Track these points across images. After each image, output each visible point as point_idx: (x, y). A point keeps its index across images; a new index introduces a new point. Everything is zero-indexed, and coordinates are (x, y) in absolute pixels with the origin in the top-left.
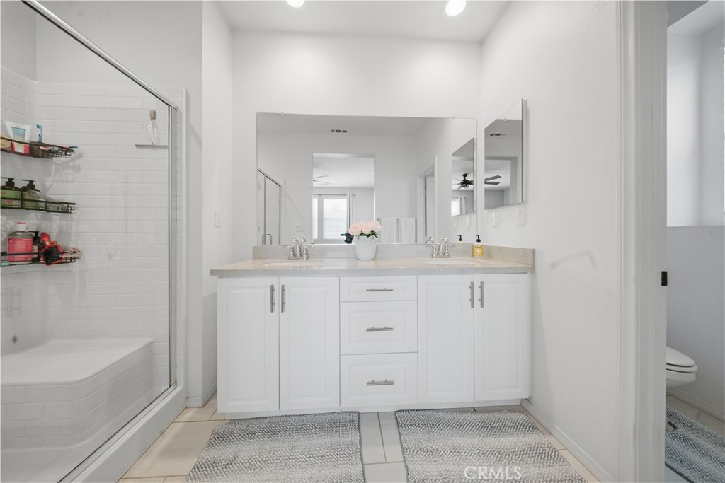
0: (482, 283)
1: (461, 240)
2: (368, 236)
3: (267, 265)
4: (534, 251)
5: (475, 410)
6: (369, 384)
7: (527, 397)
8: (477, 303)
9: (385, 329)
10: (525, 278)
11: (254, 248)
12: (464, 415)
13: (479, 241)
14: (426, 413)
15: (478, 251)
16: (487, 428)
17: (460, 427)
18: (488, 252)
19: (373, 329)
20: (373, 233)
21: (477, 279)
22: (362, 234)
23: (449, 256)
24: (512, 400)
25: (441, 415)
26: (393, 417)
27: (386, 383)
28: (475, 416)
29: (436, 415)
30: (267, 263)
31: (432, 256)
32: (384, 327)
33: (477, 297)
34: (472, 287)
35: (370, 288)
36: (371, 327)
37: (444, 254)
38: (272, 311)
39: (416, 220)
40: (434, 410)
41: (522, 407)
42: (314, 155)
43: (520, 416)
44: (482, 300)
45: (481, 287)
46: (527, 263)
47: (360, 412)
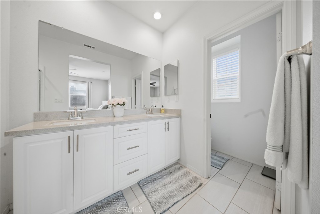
0: (168, 122)
1: (155, 107)
2: (121, 105)
3: (52, 125)
4: (181, 110)
5: (165, 169)
6: (128, 174)
7: (179, 159)
8: (167, 129)
9: (135, 147)
10: (179, 119)
11: (34, 113)
12: (163, 172)
13: (163, 107)
14: (150, 177)
15: (163, 111)
16: (170, 173)
17: (162, 177)
18: (166, 111)
19: (130, 149)
20: (124, 104)
21: (167, 121)
22: (118, 104)
23: (153, 113)
24: (174, 162)
25: (155, 176)
26: (138, 185)
27: (136, 171)
28: (166, 171)
29: (154, 176)
30: (52, 123)
31: (147, 113)
32: (134, 146)
33: (167, 128)
34: (165, 124)
35: (129, 130)
36: (129, 148)
37: (151, 112)
38: (69, 152)
39: (131, 98)
40: (153, 175)
41: (177, 163)
42: (71, 56)
43: (178, 166)
44: (168, 128)
45: (168, 124)
46: (178, 114)
47: (121, 190)
